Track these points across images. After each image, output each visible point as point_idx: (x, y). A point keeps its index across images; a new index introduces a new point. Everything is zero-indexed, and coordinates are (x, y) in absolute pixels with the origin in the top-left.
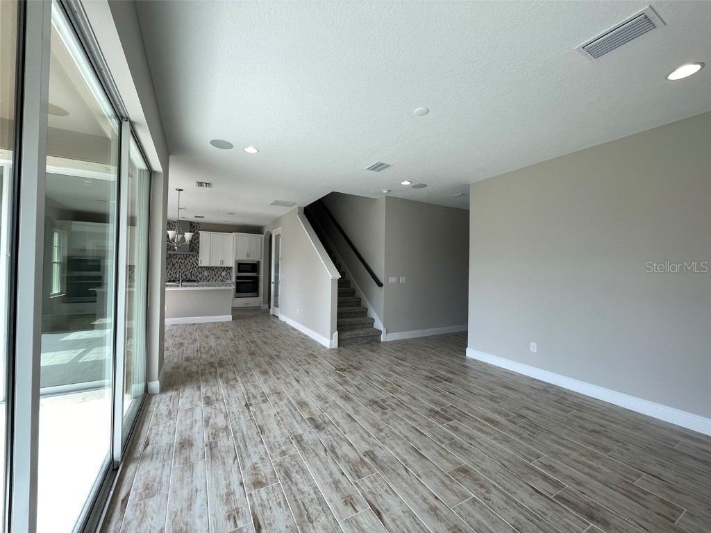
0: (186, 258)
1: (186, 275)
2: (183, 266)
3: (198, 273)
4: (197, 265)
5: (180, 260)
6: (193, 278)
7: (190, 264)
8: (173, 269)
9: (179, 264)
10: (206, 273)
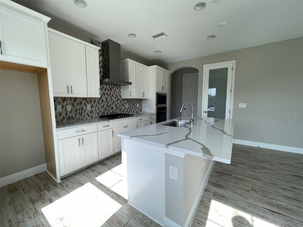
0: (111, 89)
1: (112, 108)
2: (109, 98)
3: (121, 106)
4: (120, 96)
5: (107, 91)
6: (118, 112)
7: (115, 96)
8: (100, 102)
9: (106, 96)
10: (127, 106)
